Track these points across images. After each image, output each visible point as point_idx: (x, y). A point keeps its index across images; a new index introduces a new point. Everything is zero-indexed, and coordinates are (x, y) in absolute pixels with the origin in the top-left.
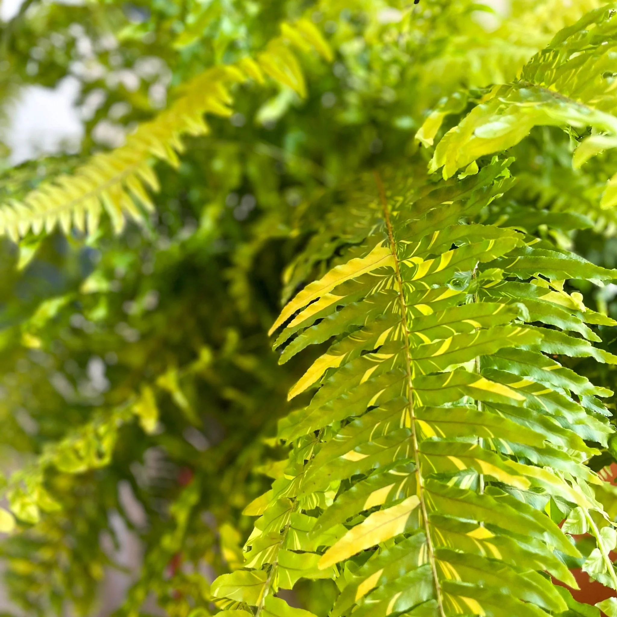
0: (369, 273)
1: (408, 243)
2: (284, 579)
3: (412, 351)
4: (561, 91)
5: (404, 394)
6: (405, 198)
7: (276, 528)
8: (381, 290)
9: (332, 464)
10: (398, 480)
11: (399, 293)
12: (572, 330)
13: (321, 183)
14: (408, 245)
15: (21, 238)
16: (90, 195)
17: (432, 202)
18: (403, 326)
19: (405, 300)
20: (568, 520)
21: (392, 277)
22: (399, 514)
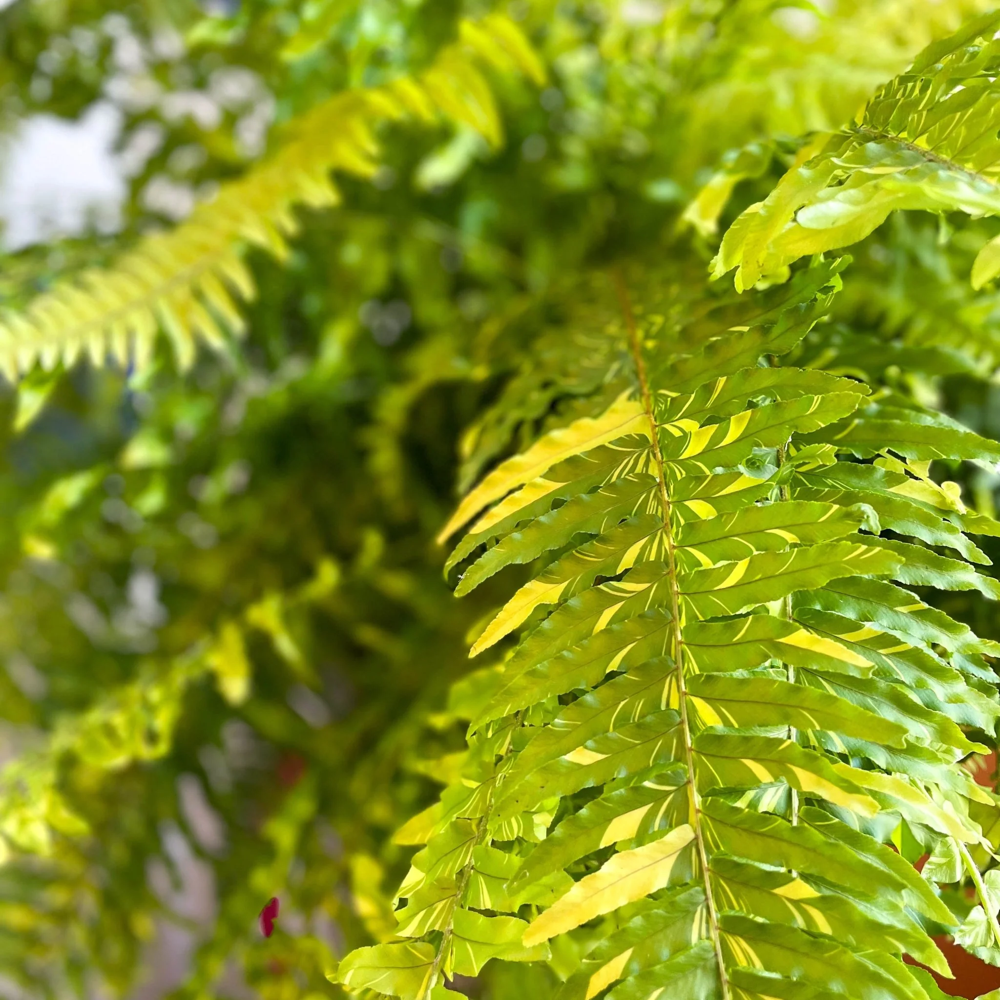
0: (607, 444)
1: (674, 395)
2: (464, 960)
3: (682, 580)
4: (936, 148)
5: (668, 652)
6: (667, 319)
7: (449, 870)
8: (627, 474)
9: (547, 769)
10: (658, 797)
11: (658, 480)
12: (944, 545)
13: (520, 287)
14: (673, 399)
15: (22, 377)
16: (136, 305)
17: (713, 326)
18: (664, 536)
19: (668, 493)
20: (932, 859)
21: (646, 451)
22: (661, 856)
